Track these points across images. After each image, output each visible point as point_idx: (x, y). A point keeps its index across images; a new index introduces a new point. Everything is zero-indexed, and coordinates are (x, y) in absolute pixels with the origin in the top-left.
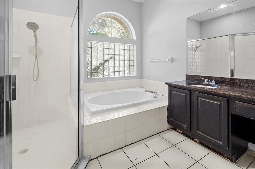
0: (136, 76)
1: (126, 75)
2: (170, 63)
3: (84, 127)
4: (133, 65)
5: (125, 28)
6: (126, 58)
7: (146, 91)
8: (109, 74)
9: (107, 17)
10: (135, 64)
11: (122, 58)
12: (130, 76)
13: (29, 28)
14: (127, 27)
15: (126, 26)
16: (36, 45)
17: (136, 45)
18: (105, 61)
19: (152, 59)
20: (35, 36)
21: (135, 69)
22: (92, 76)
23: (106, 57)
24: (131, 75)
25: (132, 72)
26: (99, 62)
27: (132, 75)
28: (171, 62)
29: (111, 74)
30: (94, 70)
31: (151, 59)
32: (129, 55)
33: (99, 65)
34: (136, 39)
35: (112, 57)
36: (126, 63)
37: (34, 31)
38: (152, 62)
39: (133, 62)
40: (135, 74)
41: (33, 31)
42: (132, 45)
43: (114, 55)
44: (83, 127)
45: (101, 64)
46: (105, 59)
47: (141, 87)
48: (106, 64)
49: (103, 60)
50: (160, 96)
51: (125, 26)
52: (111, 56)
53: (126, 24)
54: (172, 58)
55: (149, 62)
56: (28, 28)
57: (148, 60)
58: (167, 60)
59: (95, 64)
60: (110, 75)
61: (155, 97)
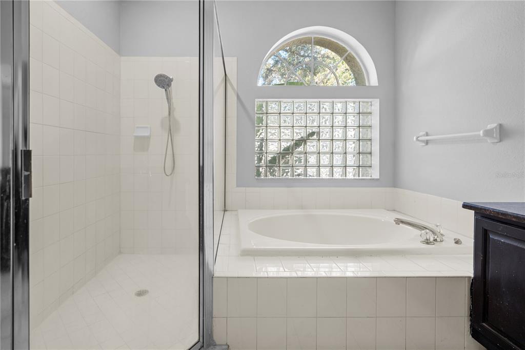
0: (377, 179)
1: (350, 176)
2: (493, 143)
3: (214, 279)
4: (369, 150)
5: (349, 61)
6: (351, 133)
7: (399, 221)
8: (306, 171)
9: (303, 44)
10: (376, 148)
11: (338, 133)
12: (360, 178)
13: (159, 86)
14: (354, 58)
15: (350, 57)
16: (169, 114)
17: (379, 100)
18: (298, 143)
19: (427, 133)
20: (169, 99)
21: (376, 161)
22: (268, 173)
23: (301, 133)
24: (363, 178)
25: (368, 169)
26: (285, 145)
27: (368, 178)
28: (496, 141)
29: (312, 172)
30: (273, 160)
31: (424, 133)
32: (359, 126)
33: (283, 150)
34: (377, 85)
35: (313, 134)
36: (351, 146)
37: (166, 90)
38: (427, 142)
39: (369, 143)
40: (375, 174)
41: (164, 90)
42: (367, 102)
43: (319, 127)
44: (212, 277)
45: (287, 149)
46: (297, 137)
47: (394, 210)
48: (301, 149)
49: (293, 140)
50: (449, 243)
51: (349, 55)
52: (310, 131)
53: (349, 50)
54: (501, 126)
55: (418, 142)
56: (157, 85)
57: (415, 138)
58: (481, 133)
59: (273, 148)
60: (308, 173)
61: (427, 242)
